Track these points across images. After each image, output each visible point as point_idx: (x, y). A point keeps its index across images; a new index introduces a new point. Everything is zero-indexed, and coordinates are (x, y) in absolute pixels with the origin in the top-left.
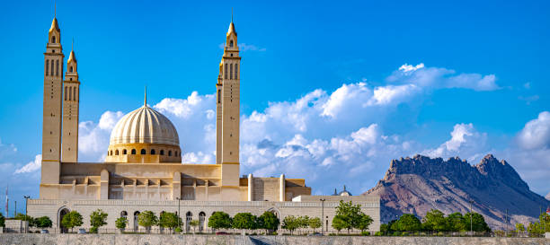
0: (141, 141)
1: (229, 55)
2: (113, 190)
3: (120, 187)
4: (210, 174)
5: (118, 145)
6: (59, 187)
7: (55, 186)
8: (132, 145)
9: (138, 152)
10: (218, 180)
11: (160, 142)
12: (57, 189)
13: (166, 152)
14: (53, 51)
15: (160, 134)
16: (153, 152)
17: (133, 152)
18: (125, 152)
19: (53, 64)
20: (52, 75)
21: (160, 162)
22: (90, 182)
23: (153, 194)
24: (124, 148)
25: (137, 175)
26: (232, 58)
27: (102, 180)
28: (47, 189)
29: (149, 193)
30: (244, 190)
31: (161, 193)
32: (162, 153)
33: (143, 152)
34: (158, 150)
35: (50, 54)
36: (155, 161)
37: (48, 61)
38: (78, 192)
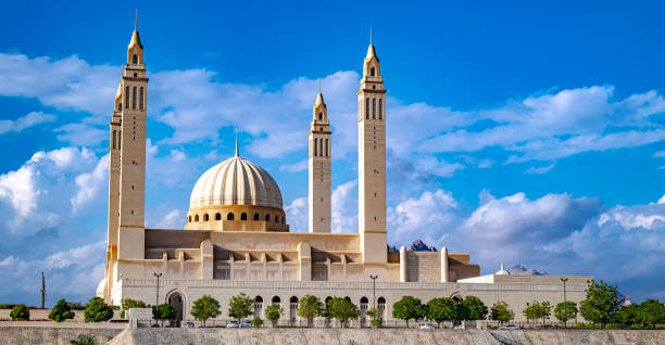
0: (241, 202)
1: (370, 87)
2: (219, 267)
3: (229, 265)
4: (346, 247)
5: (208, 208)
6: (144, 263)
7: (139, 262)
8: (230, 207)
9: (237, 217)
10: (357, 255)
11: (265, 204)
12: (142, 266)
13: (272, 218)
14: (136, 75)
15: (264, 193)
16: (256, 217)
17: (231, 216)
18: (218, 217)
19: (135, 93)
20: (134, 107)
21: (268, 230)
22: (186, 257)
23: (273, 273)
24: (217, 211)
25: (249, 247)
26: (374, 91)
27: (203, 254)
28: (128, 265)
29: (268, 272)
30: (393, 268)
31: (284, 272)
32: (267, 218)
33: (244, 217)
34: (262, 214)
35: (131, 79)
36: (260, 228)
37: (128, 88)
38: (171, 271)
